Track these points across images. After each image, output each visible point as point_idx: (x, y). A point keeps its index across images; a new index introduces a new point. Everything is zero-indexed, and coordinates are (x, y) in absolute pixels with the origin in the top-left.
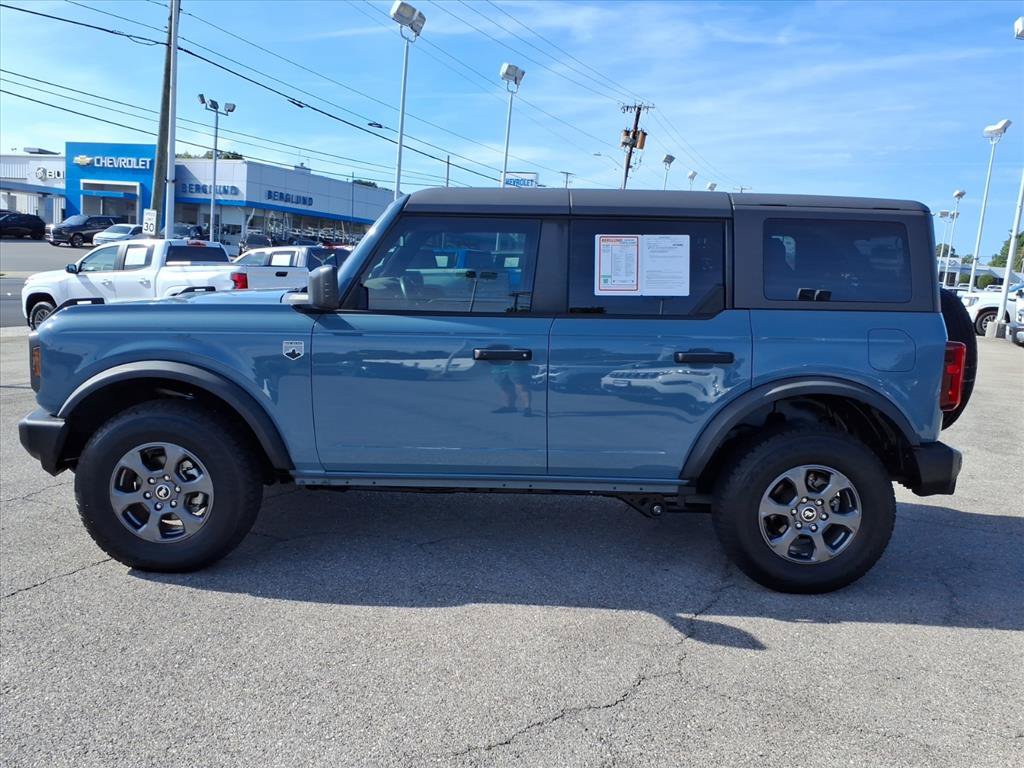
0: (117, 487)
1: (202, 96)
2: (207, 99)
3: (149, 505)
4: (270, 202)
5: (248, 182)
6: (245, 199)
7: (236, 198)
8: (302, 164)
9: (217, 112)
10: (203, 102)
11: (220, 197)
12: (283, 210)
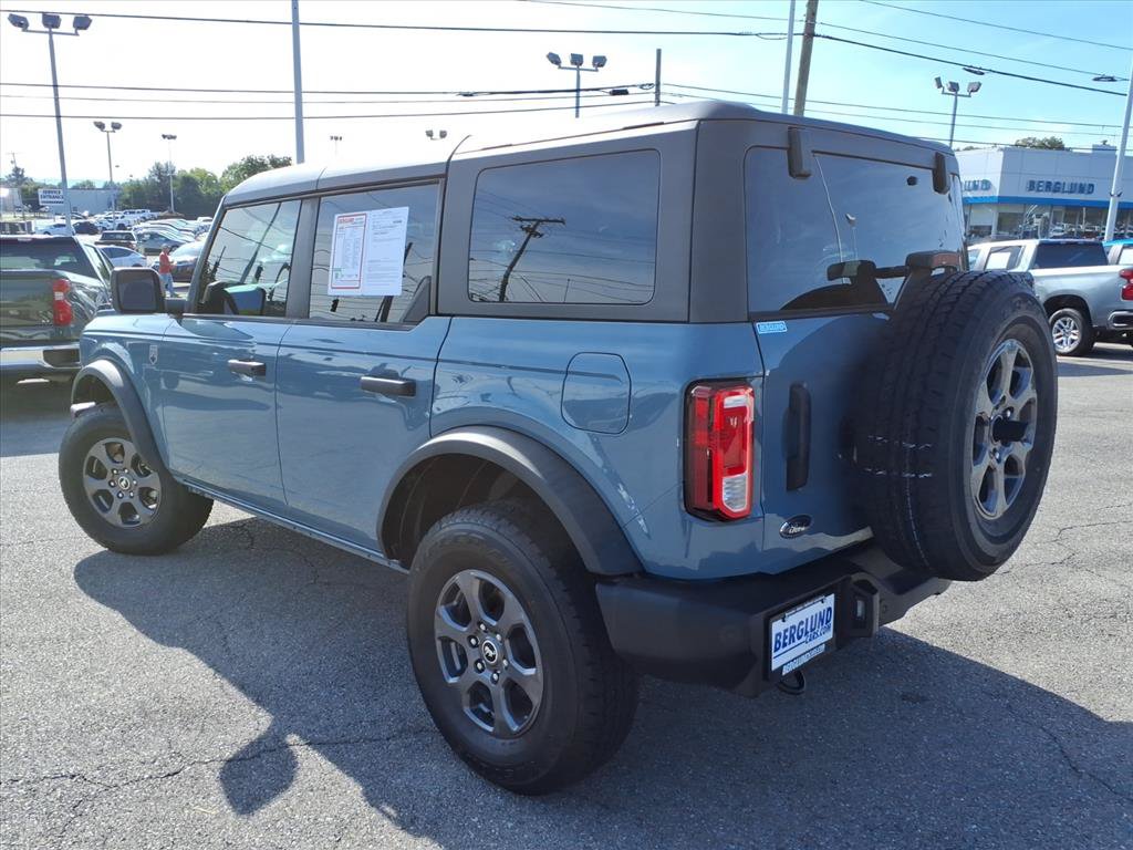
0: (89, 472)
1: (938, 81)
2: (945, 83)
3: (113, 492)
4: (1033, 194)
5: (1002, 172)
6: (997, 194)
7: (986, 194)
8: (1105, 142)
9: (956, 96)
10: (940, 85)
11: (969, 194)
12: (1051, 203)
